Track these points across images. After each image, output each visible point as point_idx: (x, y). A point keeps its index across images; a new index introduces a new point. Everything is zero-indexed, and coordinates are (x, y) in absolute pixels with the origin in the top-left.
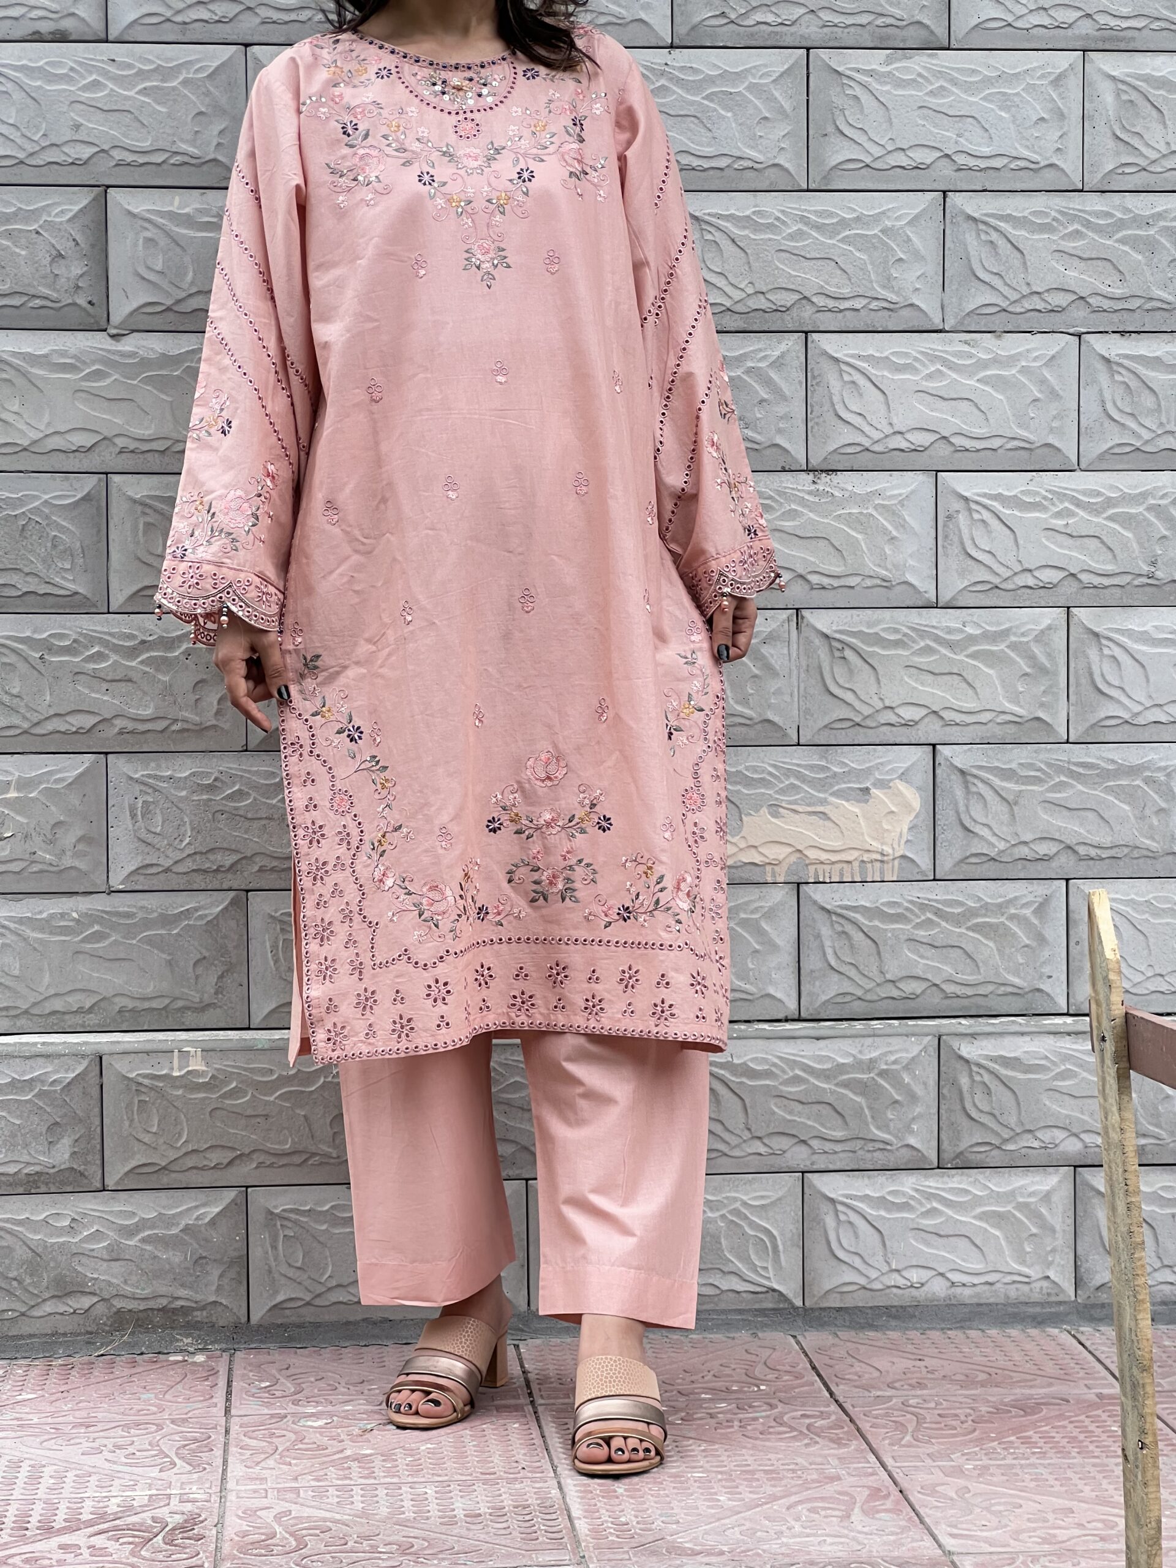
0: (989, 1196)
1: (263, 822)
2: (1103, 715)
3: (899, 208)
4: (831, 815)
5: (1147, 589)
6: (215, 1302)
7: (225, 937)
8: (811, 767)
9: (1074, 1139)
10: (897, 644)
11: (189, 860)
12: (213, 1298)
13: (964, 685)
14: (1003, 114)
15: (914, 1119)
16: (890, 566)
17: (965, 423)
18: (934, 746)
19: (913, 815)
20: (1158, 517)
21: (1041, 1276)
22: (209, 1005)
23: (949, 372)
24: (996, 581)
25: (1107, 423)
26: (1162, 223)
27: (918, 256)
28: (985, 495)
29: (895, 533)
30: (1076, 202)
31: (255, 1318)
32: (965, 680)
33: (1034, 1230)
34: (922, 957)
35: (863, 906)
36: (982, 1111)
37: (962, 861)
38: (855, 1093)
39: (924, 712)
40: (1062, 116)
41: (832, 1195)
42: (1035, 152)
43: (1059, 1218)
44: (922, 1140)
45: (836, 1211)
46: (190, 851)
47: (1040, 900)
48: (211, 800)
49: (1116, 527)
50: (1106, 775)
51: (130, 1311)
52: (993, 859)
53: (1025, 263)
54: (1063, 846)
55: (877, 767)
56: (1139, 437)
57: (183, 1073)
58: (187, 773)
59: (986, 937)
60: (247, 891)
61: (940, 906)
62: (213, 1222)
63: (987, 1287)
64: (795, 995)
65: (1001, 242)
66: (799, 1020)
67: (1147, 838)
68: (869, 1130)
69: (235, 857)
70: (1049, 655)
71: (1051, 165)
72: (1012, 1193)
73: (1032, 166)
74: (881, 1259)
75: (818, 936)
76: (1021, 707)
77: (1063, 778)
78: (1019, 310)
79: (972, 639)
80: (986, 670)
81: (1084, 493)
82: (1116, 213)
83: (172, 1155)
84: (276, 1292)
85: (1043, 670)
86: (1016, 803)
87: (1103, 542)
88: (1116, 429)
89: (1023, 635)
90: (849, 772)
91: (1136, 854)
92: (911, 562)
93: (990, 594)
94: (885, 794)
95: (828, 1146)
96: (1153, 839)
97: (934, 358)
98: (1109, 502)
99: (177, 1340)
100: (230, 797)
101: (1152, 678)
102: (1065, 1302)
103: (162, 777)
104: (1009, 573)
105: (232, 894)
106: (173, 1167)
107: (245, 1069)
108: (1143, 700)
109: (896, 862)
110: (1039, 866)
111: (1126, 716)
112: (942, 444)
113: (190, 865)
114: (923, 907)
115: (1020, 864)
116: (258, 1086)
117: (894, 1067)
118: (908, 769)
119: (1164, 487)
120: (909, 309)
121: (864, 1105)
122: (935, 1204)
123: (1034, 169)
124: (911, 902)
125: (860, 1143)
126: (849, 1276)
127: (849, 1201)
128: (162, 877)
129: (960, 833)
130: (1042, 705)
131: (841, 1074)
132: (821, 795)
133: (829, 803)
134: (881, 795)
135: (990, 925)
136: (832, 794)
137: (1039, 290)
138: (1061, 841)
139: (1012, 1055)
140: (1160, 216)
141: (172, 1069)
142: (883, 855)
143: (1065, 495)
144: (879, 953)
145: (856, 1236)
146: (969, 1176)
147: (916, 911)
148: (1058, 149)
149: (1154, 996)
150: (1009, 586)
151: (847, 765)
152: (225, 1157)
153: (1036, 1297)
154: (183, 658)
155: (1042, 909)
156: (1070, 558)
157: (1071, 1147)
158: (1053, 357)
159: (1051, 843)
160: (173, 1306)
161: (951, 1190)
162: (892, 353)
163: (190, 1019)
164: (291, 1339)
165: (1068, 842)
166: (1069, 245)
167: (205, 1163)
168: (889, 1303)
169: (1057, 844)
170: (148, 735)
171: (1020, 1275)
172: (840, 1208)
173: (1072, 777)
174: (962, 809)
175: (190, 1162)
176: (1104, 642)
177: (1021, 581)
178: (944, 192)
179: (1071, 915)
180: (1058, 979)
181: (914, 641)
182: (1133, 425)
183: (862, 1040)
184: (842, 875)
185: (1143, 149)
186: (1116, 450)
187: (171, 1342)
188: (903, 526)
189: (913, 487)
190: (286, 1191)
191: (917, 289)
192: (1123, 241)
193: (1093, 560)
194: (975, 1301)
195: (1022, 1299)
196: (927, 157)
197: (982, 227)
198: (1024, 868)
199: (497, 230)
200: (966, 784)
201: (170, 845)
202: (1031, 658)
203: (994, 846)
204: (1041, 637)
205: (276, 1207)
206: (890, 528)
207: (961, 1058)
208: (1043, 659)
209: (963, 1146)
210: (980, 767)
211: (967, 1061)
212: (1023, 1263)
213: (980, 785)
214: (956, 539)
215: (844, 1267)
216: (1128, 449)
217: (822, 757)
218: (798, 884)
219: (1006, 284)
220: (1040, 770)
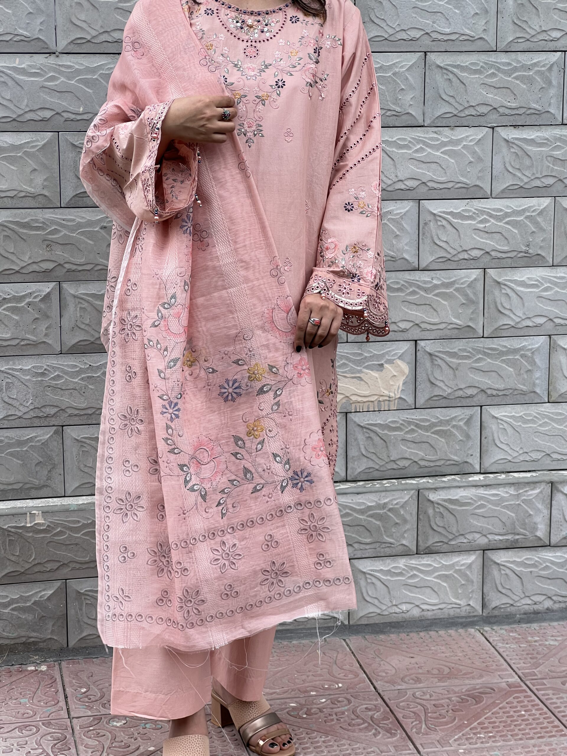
0: (441, 567)
1: (72, 391)
2: (501, 324)
3: (401, 62)
4: (363, 378)
5: (526, 259)
6: (50, 638)
7: (51, 451)
8: (354, 354)
9: (484, 538)
10: (398, 290)
11: (31, 412)
12: (49, 637)
13: (432, 310)
14: (456, 11)
15: (405, 531)
16: (395, 250)
17: (434, 175)
18: (416, 341)
19: (405, 376)
20: (531, 223)
21: (466, 604)
22: (44, 486)
23: (427, 149)
24: (449, 256)
25: (506, 173)
26: (536, 69)
27: (412, 88)
28: (444, 212)
29: (398, 233)
30: (492, 58)
31: (72, 644)
32: (433, 308)
33: (463, 582)
34: (408, 448)
35: (379, 424)
36: (439, 526)
37: (429, 399)
38: (376, 520)
39: (412, 324)
40: (487, 12)
41: (364, 570)
42: (472, 31)
43: (475, 576)
44: (409, 542)
45: (366, 578)
46: (32, 407)
47: (468, 417)
48: (43, 380)
49: (510, 227)
50: (502, 353)
51: (6, 645)
52: (445, 398)
53: (466, 91)
54: (480, 390)
55: (387, 353)
56: (522, 180)
57: (32, 524)
58: (30, 367)
59: (440, 436)
60: (63, 426)
61: (418, 422)
62: (49, 599)
63: (439, 611)
64: (344, 469)
65: (454, 79)
66: (347, 481)
67: (521, 384)
68: (383, 538)
69: (56, 410)
70: (475, 294)
71: (481, 38)
72: (453, 565)
73: (471, 39)
74: (388, 600)
75: (356, 439)
76: (460, 320)
77: (481, 356)
78: (463, 115)
79: (436, 287)
80: (443, 302)
81: (494, 210)
82: (513, 63)
83: (27, 566)
84: (82, 632)
85: (472, 302)
86: (457, 369)
87: (503, 235)
88: (510, 176)
89: (462, 284)
90: (373, 356)
91: (516, 393)
92: (406, 248)
93: (446, 263)
94: (391, 367)
95: (362, 546)
96: (524, 385)
97: (419, 141)
98: (507, 215)
99: (31, 658)
100: (53, 379)
101: (526, 304)
102: (477, 616)
103: (16, 369)
104: (455, 252)
105: (55, 428)
106: (27, 572)
107: (65, 521)
108: (521, 315)
109: (396, 401)
110: (468, 400)
111: (512, 323)
112: (423, 186)
113: (32, 414)
114: (409, 423)
115: (458, 400)
116: (71, 529)
117: (396, 506)
118: (403, 354)
119: (534, 206)
120: (407, 115)
121: (381, 525)
122: (415, 572)
123: (472, 40)
124: (403, 420)
125: (378, 545)
126: (372, 609)
127: (372, 573)
128: (17, 421)
129: (428, 384)
130: (471, 319)
131: (370, 511)
132: (359, 368)
133: (363, 372)
134: (390, 368)
135: (443, 431)
136: (364, 368)
137: (474, 105)
138: (479, 388)
139: (455, 498)
140: (535, 64)
141: (26, 523)
142: (390, 397)
143: (484, 211)
144: (387, 447)
145: (376, 589)
146: (432, 557)
147: (406, 424)
148: (485, 30)
149: (523, 463)
150: (456, 259)
151: (372, 352)
152: (55, 565)
153: (463, 614)
154: (26, 306)
155: (468, 422)
156: (486, 244)
157: (483, 541)
158: (480, 140)
159: (474, 389)
160: (28, 641)
161: (423, 565)
162: (398, 139)
163: (33, 493)
164: (89, 654)
165: (482, 388)
166: (489, 81)
167: (45, 569)
168: (391, 621)
169: (476, 389)
170: (8, 348)
171: (456, 604)
172: (368, 576)
173: (485, 355)
174: (430, 373)
175: (36, 569)
176: (503, 286)
177: (461, 256)
178: (425, 52)
179: (483, 424)
180: (476, 456)
181: (407, 288)
182: (519, 174)
183: (380, 493)
184: (368, 408)
185: (528, 30)
186: (511, 188)
187: (28, 659)
188: (402, 229)
189: (407, 209)
190: (86, 581)
191: (411, 105)
192: (516, 78)
193: (497, 244)
194: (433, 617)
195: (456, 615)
196: (417, 34)
197: (445, 71)
198: (460, 401)
199: (259, 114)
200: (432, 361)
201: (21, 404)
202: (466, 295)
203: (445, 391)
204: (471, 285)
205: (81, 589)
206: (396, 230)
207: (429, 500)
208: (471, 296)
209: (430, 543)
210: (440, 352)
211: (432, 502)
212: (457, 598)
213: (439, 360)
214: (429, 236)
215: (369, 605)
216: (516, 187)
217: (359, 348)
218: (346, 413)
219: (457, 102)
220: (469, 352)
